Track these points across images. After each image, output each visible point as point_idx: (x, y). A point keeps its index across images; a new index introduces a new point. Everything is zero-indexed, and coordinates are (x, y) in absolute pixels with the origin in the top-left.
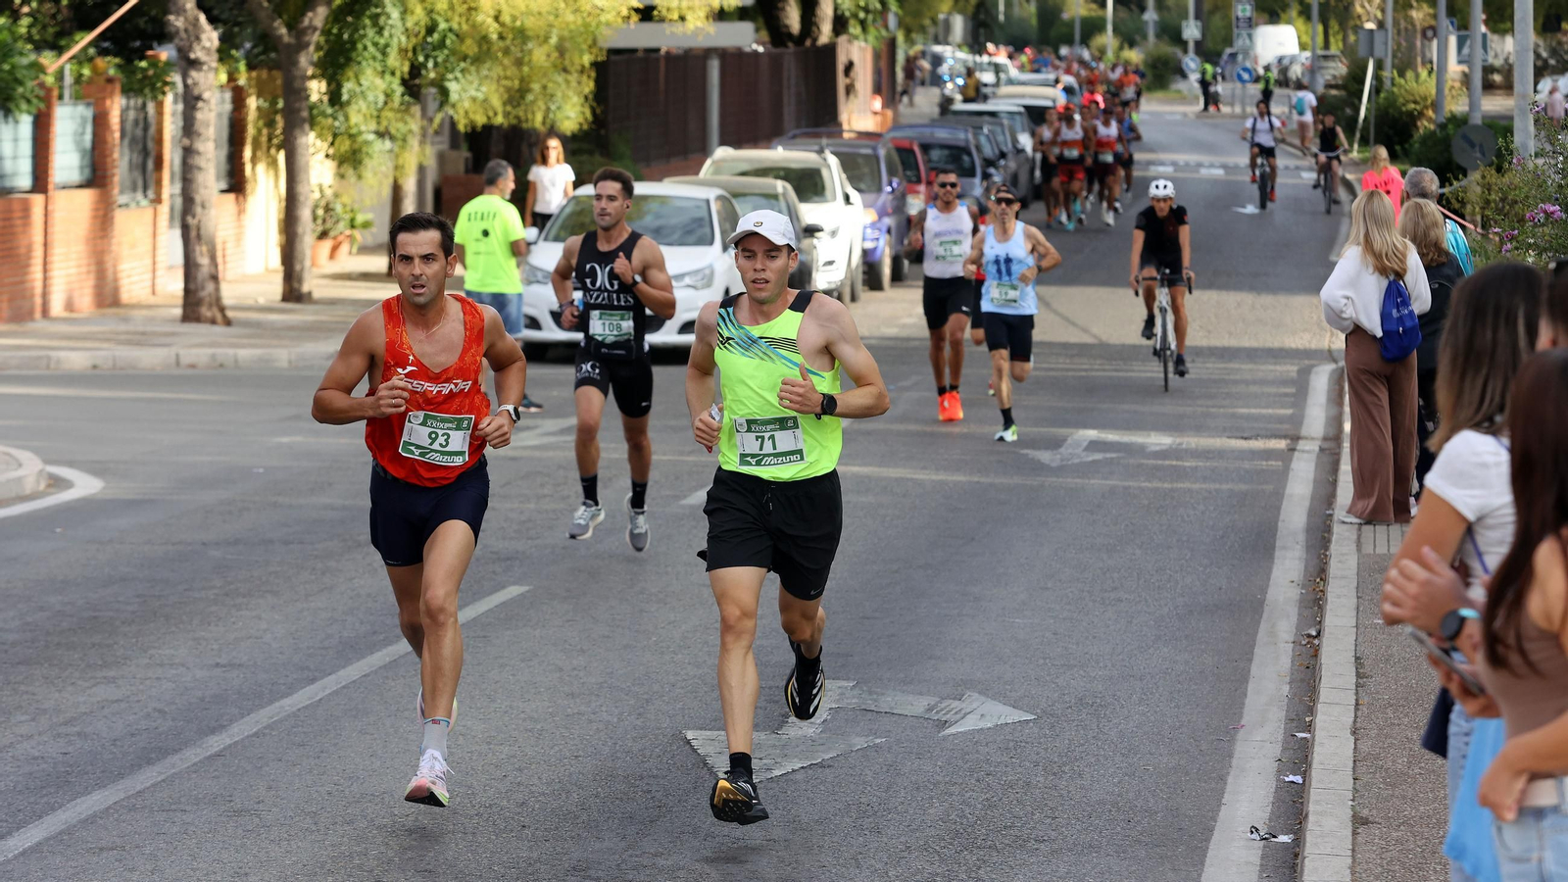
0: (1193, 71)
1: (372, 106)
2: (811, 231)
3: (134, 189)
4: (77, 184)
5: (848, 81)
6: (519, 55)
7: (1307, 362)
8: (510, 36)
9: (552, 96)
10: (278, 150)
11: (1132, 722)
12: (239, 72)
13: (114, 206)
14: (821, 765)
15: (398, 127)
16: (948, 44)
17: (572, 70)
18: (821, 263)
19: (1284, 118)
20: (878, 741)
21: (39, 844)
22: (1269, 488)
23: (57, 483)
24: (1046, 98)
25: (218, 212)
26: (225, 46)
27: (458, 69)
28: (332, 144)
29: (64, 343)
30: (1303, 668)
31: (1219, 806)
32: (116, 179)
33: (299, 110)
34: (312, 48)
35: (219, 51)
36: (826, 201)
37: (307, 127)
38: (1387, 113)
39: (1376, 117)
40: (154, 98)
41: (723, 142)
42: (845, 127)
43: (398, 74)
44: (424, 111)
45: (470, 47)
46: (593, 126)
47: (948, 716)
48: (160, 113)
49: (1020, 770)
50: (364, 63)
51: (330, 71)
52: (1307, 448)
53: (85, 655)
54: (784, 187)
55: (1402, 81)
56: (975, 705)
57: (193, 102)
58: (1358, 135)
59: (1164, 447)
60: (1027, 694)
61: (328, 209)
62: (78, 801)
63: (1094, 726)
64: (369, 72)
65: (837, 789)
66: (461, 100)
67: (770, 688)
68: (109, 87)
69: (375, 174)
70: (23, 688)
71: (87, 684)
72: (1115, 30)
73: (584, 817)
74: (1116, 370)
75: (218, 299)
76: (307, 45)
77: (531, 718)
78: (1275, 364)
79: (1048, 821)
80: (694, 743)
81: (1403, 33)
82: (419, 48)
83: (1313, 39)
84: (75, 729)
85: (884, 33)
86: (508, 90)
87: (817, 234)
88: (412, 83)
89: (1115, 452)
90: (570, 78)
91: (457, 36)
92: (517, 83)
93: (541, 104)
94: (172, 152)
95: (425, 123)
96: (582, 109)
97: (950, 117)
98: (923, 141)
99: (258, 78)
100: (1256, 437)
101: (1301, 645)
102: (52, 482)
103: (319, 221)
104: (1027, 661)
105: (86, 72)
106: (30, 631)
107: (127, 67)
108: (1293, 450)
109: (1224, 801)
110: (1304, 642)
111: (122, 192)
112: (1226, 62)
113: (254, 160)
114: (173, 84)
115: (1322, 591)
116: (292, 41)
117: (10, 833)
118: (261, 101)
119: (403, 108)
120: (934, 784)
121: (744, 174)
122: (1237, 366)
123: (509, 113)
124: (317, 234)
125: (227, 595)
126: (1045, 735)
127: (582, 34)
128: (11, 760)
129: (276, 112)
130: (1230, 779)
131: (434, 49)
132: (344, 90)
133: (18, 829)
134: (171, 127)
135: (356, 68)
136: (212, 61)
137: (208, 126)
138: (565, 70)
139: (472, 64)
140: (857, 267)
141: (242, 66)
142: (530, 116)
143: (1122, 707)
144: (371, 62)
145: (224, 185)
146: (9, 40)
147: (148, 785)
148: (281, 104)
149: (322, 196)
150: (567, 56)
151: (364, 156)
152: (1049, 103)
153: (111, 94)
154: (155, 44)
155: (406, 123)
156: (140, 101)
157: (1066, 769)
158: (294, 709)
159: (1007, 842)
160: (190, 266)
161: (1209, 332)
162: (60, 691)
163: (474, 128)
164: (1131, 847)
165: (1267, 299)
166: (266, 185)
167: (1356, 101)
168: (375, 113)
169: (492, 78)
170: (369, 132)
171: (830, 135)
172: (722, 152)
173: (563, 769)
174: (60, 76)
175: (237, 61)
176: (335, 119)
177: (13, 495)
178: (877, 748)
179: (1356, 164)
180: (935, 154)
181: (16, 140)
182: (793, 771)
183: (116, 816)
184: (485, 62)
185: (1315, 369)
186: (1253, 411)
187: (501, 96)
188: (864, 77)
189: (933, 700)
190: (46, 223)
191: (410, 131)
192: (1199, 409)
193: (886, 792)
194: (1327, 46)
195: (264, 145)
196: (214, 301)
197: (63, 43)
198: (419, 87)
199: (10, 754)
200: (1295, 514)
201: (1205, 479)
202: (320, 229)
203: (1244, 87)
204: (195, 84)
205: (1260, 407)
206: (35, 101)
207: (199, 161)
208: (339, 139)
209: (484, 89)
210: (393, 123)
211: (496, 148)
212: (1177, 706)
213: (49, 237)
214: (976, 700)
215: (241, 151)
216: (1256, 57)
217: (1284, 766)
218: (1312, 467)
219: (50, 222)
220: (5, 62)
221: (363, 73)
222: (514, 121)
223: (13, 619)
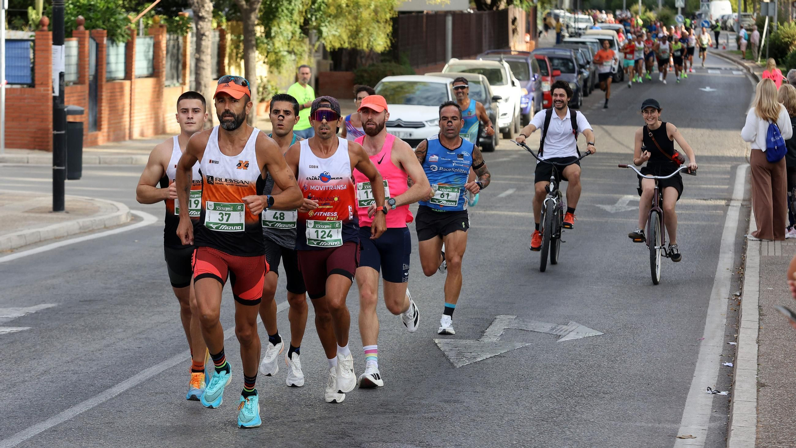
1: (286, 38)
2: (496, 99)
3: (172, 78)
4: (146, 75)
5: (514, 27)
6: (356, 14)
7: (735, 163)
8: (352, 5)
9: (372, 34)
10: (241, 60)
11: (650, 337)
12: (223, 22)
13: (163, 86)
14: (500, 356)
15: (298, 49)
16: (562, 9)
17: (381, 21)
18: (500, 114)
19: (724, 45)
20: (527, 344)
21: (127, 391)
22: (716, 224)
23: (136, 219)
26: (216, 10)
27: (327, 21)
28: (267, 57)
29: (140, 152)
30: (733, 311)
31: (692, 377)
32: (164, 74)
33: (251, 41)
34: (257, 11)
35: (213, 12)
36: (503, 85)
37: (255, 48)
38: (775, 43)
39: (769, 45)
40: (183, 35)
41: (453, 57)
42: (512, 49)
43: (298, 23)
44: (310, 41)
45: (332, 10)
46: (391, 49)
47: (561, 333)
48: (185, 42)
49: (596, 359)
50: (282, 18)
51: (266, 22)
52: (735, 204)
53: (149, 300)
54: (483, 78)
55: (782, 27)
56: (574, 328)
57: (201, 37)
60: (599, 322)
61: (264, 88)
62: (146, 370)
63: (632, 338)
64: (284, 22)
65: (507, 367)
66: (328, 36)
67: (476, 319)
68: (161, 29)
69: (287, 71)
70: (119, 316)
71: (149, 315)
72: (642, 3)
76: (255, 9)
78: (720, 164)
79: (609, 383)
80: (439, 345)
81: (783, 4)
82: (308, 11)
83: (739, 7)
84: (144, 336)
85: (531, 4)
86: (351, 31)
87: (499, 101)
88: (305, 27)
90: (380, 25)
91: (326, 5)
92: (355, 27)
93: (366, 38)
94: (190, 60)
95: (311, 47)
96: (386, 40)
97: (563, 44)
98: (550, 56)
99: (232, 26)
100: (711, 199)
101: (732, 299)
102: (133, 218)
103: (260, 94)
104: (599, 307)
105: (150, 22)
106: (123, 289)
107: (170, 20)
108: (728, 205)
109: (694, 375)
111: (167, 80)
112: (697, 18)
113: (229, 65)
114: (191, 28)
115: (742, 274)
116: (248, 7)
117: (113, 385)
118: (233, 36)
119: (301, 39)
120: (554, 365)
121: (463, 71)
123: (351, 42)
124: (259, 100)
126: (608, 342)
127: (386, 4)
128: (114, 350)
129: (240, 42)
130: (697, 364)
131: (315, 11)
132: (273, 31)
133: (117, 383)
134: (190, 49)
135: (278, 20)
136: (209, 17)
137: (208, 48)
138: (378, 22)
139: (333, 18)
140: (518, 116)
141: (224, 20)
142: (361, 44)
143: (645, 329)
144: (285, 18)
145: (215, 77)
146: (114, 7)
147: (179, 363)
148: (242, 38)
149: (262, 82)
150: (379, 15)
151: (282, 62)
153: (162, 32)
154: (183, 9)
155: (302, 47)
156: (175, 36)
157: (618, 359)
159: (589, 393)
162: (137, 318)
163: (334, 49)
164: (650, 396)
165: (716, 132)
168: (287, 42)
169: (343, 26)
170: (284, 51)
171: (505, 53)
172: (453, 61)
174: (138, 24)
175: (221, 17)
177: (115, 224)
178: (527, 348)
179: (759, 67)
180: (556, 62)
181: (117, 55)
182: (486, 359)
183: (163, 377)
184: (339, 18)
185: (739, 167)
186: (709, 186)
187: (347, 34)
188: (521, 25)
189: (554, 325)
190: (131, 94)
191: (304, 51)
193: (531, 369)
194: (745, 10)
195: (234, 57)
197: (139, 8)
198: (308, 29)
199: (113, 348)
200: (729, 237)
201: (686, 219)
202: (261, 97)
204: (202, 28)
205: (712, 185)
206: (126, 36)
207: (203, 65)
208: (270, 54)
209: (339, 30)
210: (296, 47)
211: (345, 59)
212: (672, 329)
213: (132, 101)
214: (574, 325)
215: (223, 60)
216: (711, 15)
217: (723, 358)
218: (737, 214)
219: (133, 94)
220: (112, 17)
221: (282, 23)
222: (353, 46)
223: (115, 283)
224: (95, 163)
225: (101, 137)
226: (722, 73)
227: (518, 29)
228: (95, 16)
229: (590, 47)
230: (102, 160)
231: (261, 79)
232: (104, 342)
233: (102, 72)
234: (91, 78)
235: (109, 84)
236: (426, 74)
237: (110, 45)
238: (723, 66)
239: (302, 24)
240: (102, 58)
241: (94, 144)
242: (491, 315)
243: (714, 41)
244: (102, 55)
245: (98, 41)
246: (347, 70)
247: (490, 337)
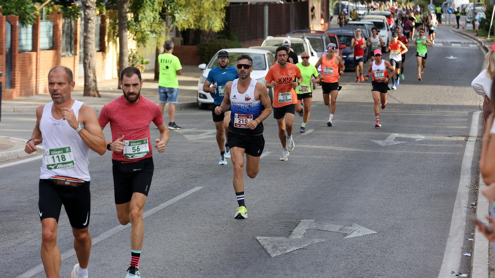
0: (432, 10)
1: (149, 22)
3: (67, 50)
4: (48, 48)
5: (312, 13)
6: (199, 5)
7: (471, 110)
9: (211, 19)
10: (117, 37)
11: (411, 235)
12: (103, 11)
13: (60, 56)
14: (303, 249)
15: (158, 29)
17: (218, 10)
19: (463, 26)
20: (323, 240)
22: (459, 153)
24: (381, 19)
25: (96, 58)
26: (98, 1)
27: (179, 9)
28: (135, 35)
31: (441, 264)
32: (61, 48)
33: (124, 24)
34: (128, 2)
35: (96, 3)
37: (127, 29)
40: (74, 19)
41: (269, 35)
42: (312, 29)
43: (158, 11)
44: (167, 23)
46: (225, 29)
47: (347, 232)
48: (76, 24)
50: (146, 7)
51: (134, 10)
52: (472, 140)
56: (356, 228)
57: (88, 21)
58: (490, 32)
59: (422, 140)
60: (374, 224)
61: (134, 57)
63: (398, 236)
64: (148, 10)
65: (309, 257)
66: (180, 20)
67: (286, 222)
68: (58, 15)
69: (150, 45)
73: (222, 266)
74: (405, 113)
75: (96, 88)
77: (203, 232)
78: (460, 111)
79: (382, 268)
80: (259, 241)
82: (165, 2)
86: (196, 17)
88: (163, 14)
89: (405, 141)
90: (217, 12)
92: (198, 14)
93: (207, 21)
94: (80, 38)
95: (167, 28)
96: (221, 23)
97: (348, 26)
98: (338, 34)
99: (110, 13)
100: (454, 136)
103: (131, 62)
104: (374, 213)
105: (51, 10)
106: (31, 202)
107: (65, 9)
108: (466, 141)
109: (443, 262)
110: (471, 207)
111: (63, 52)
112: (443, 7)
113: (108, 41)
114: (81, 14)
115: (477, 189)
117: (24, 272)
118: (111, 20)
119: (160, 23)
120: (342, 255)
122: (447, 111)
123: (196, 25)
125: (99, 190)
126: (381, 239)
128: (24, 247)
129: (116, 24)
130: (445, 255)
131: (170, 3)
132: (139, 17)
133: (27, 271)
134: (80, 29)
135: (143, 9)
136: (94, 6)
137: (93, 28)
138: (215, 10)
139: (183, 8)
141: (104, 9)
142: (203, 26)
143: (407, 229)
144: (149, 7)
145: (98, 49)
147: (72, 255)
148: (117, 22)
149: (132, 53)
150: (216, 5)
151: (146, 39)
152: (382, 21)
153: (59, 19)
154: (74, 1)
155: (161, 28)
156: (69, 20)
157: (388, 250)
158: (122, 229)
159: (367, 275)
160: (86, 77)
161: (437, 100)
163: (184, 30)
164: (411, 277)
165: (457, 88)
166: (112, 49)
167: (489, 20)
168: (150, 25)
169: (190, 13)
170: (148, 31)
171: (306, 32)
172: (269, 38)
173: (214, 250)
174: (41, 12)
175: (103, 6)
176: (136, 26)
178: (322, 243)
179: (488, 42)
180: (342, 39)
181: (27, 33)
182: (294, 250)
184: (188, 7)
185: (475, 113)
187: (193, 19)
188: (318, 12)
190: (37, 62)
191: (162, 31)
192: (434, 126)
193: (326, 258)
195: (112, 35)
196: (95, 89)
198: (165, 16)
199: (24, 245)
200: (467, 163)
201: (436, 150)
203: (450, 15)
204: (88, 14)
205: (455, 126)
206: (33, 20)
207: (90, 41)
208: (138, 33)
209: (187, 16)
210: (156, 28)
211: (192, 37)
212: (426, 229)
213: (38, 67)
214: (357, 226)
215: (104, 37)
216: (454, 5)
217: (464, 250)
218: (473, 147)
219: (38, 62)
220: (22, 6)
221: (146, 11)
222: (198, 27)
223: (25, 198)
224: (11, 112)
225: (16, 92)
226: (461, 46)
227: (316, 15)
228: (10, 6)
229: (367, 27)
230: (15, 109)
231: (132, 51)
232: (17, 241)
233: (15, 46)
234: (7, 50)
235: (21, 55)
236: (250, 48)
237: (22, 27)
238: (463, 41)
239: (161, 12)
240: (15, 36)
241: (10, 97)
242: (297, 219)
243: (456, 23)
244: (15, 33)
245: (12, 24)
246: (193, 45)
247: (296, 235)
